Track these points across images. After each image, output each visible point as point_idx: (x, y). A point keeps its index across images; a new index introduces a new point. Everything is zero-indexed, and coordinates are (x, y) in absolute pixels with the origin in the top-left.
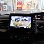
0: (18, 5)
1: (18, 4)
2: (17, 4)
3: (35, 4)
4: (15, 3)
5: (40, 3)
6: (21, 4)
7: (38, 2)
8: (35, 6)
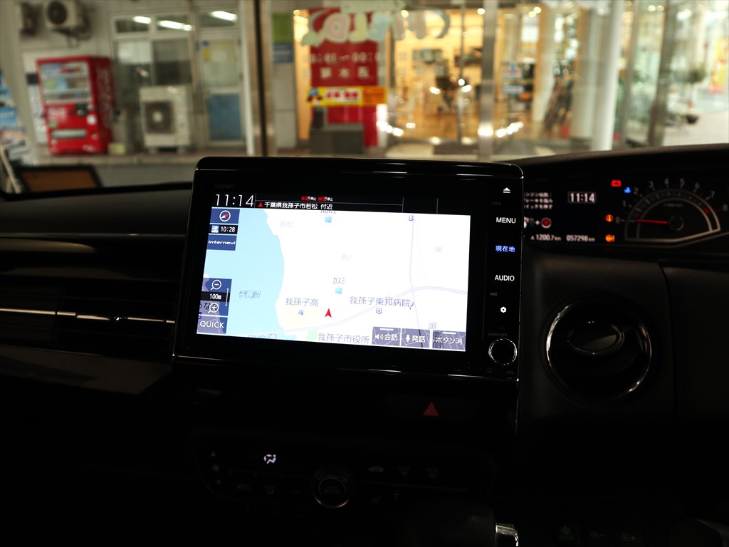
0: (317, 81)
1: (326, 73)
2: (315, 69)
3: (530, 72)
4: (291, 59)
5: (603, 66)
6: (363, 73)
7: (571, 53)
8: (528, 103)
